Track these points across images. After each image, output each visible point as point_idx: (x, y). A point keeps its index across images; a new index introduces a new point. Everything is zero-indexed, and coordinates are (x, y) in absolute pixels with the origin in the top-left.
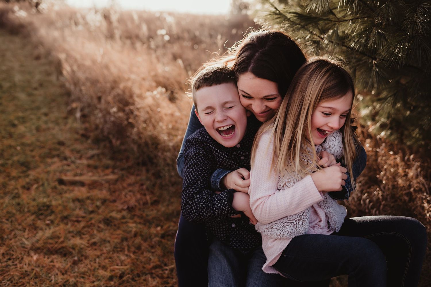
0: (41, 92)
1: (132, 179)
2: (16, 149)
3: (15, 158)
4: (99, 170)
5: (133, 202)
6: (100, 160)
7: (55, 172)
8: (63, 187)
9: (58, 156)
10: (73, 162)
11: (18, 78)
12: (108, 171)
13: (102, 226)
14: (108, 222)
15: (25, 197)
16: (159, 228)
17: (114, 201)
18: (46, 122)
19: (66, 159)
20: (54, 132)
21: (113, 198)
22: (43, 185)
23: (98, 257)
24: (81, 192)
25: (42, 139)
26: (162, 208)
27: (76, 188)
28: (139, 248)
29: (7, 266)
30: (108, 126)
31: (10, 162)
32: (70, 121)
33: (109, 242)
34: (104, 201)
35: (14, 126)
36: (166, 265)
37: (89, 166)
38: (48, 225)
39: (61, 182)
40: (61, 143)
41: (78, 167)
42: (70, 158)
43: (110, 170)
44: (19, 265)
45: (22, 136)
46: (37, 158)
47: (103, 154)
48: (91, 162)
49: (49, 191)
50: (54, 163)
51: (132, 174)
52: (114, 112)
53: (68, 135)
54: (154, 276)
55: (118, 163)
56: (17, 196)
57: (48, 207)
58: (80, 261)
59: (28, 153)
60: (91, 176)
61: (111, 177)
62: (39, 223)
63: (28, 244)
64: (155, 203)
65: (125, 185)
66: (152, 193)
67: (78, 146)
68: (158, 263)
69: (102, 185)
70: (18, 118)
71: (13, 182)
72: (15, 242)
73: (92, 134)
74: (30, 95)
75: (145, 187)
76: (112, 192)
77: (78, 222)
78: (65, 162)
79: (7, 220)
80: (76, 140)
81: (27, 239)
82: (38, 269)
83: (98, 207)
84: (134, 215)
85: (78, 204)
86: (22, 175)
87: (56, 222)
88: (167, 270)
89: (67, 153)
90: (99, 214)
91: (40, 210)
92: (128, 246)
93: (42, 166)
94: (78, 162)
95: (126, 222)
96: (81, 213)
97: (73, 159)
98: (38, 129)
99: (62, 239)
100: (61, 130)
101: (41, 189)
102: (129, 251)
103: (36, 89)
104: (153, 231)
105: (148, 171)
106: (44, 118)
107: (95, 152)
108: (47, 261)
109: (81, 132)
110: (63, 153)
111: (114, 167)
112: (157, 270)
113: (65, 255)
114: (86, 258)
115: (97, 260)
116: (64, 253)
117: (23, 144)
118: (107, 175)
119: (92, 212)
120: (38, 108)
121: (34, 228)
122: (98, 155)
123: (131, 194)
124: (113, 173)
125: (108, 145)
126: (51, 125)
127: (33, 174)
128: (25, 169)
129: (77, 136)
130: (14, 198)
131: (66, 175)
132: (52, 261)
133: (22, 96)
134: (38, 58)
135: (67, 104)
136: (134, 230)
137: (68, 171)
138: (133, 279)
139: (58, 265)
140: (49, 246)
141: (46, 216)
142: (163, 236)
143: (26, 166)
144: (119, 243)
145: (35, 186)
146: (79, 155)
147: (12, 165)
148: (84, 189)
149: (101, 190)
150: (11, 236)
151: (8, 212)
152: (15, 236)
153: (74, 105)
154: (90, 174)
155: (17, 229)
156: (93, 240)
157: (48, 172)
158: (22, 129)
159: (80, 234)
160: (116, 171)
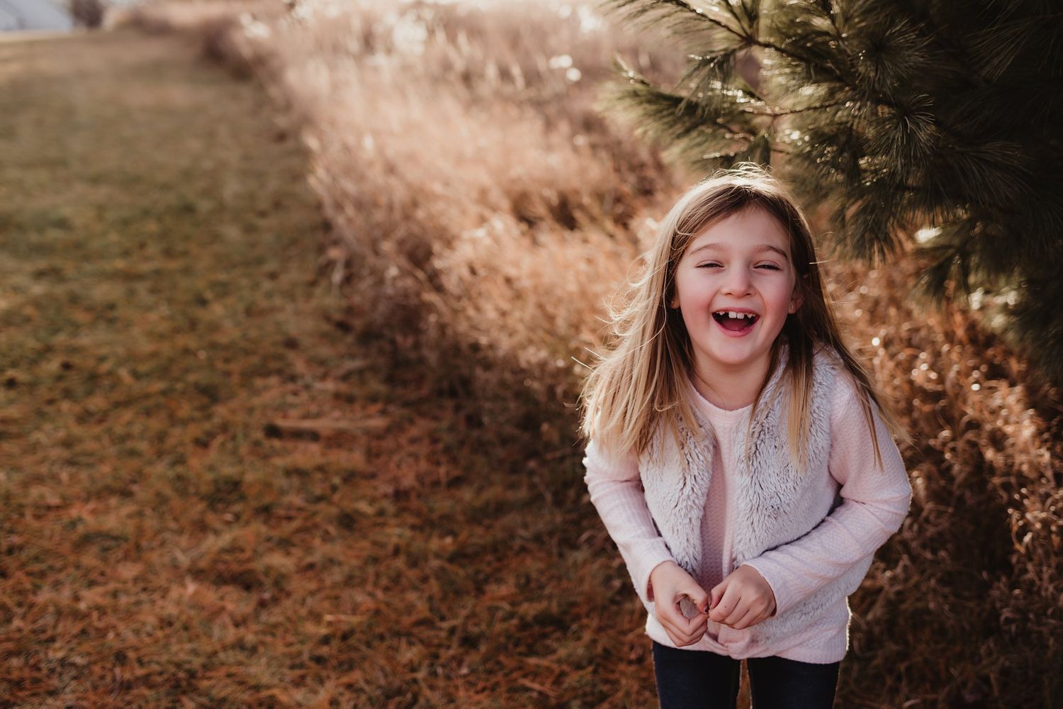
0: (272, 221)
1: (421, 427)
2: (195, 355)
3: (192, 378)
4: (357, 406)
5: (408, 481)
6: (363, 382)
7: (265, 407)
8: (277, 443)
9: (279, 372)
10: (307, 387)
11: (232, 188)
12: (374, 409)
13: (332, 530)
14: (348, 521)
15: (196, 463)
16: (449, 540)
17: (373, 476)
18: (269, 295)
19: (293, 378)
20: (280, 317)
21: (371, 469)
22: (234, 438)
23: (312, 593)
24: (306, 455)
25: (253, 333)
26: (467, 494)
27: (301, 445)
28: (397, 579)
29: (138, 603)
30: (382, 307)
31: (179, 386)
32: (318, 291)
33: (340, 564)
34: (350, 477)
35: (202, 302)
36: (443, 619)
37: (337, 396)
38: (228, 523)
39: (273, 432)
40: (292, 344)
41: (313, 399)
42: (302, 376)
43: (379, 406)
44: (160, 603)
45: (214, 327)
46: (235, 379)
47: (373, 369)
48: (343, 387)
49: (244, 449)
50: (266, 388)
51: (423, 415)
52: (394, 279)
53: (309, 324)
54: (414, 640)
55: (400, 391)
56: (180, 460)
57: (235, 485)
58: (275, 600)
59: (220, 365)
60: (338, 420)
61: (378, 423)
62: (211, 518)
63: (184, 560)
64: (455, 482)
65: (403, 439)
66: (454, 461)
67: (325, 351)
68: (427, 614)
69: (353, 438)
70: (214, 285)
71: (177, 432)
72: (161, 555)
73: (358, 323)
74: (249, 229)
75: (440, 446)
76: (371, 455)
77: (289, 518)
78: (291, 386)
79: (154, 509)
80: (324, 336)
81: (184, 551)
82: (192, 613)
83: (334, 489)
84: (404, 510)
85: (296, 481)
86: (197, 414)
87: (244, 517)
88: (441, 629)
89: (300, 366)
90: (331, 503)
91: (218, 490)
92: (378, 575)
93: (243, 394)
94: (318, 385)
95: (383, 525)
96: (297, 500)
97: (308, 379)
98: (249, 312)
99: (248, 554)
100: (297, 313)
101: (230, 445)
102: (376, 584)
103: (263, 214)
104: (435, 544)
105: (457, 409)
106: (267, 285)
107: (357, 364)
108: (211, 596)
109: (338, 316)
110: (289, 365)
111: (389, 400)
112: (422, 628)
113: (248, 587)
114: (288, 595)
115: (309, 601)
116: (246, 582)
117: (213, 346)
118: (369, 417)
119: (319, 499)
120: (260, 261)
121: (202, 527)
122: (361, 372)
123: (411, 460)
124: (383, 413)
125: (388, 347)
126: (278, 301)
127: (221, 411)
128: (205, 400)
129: (326, 327)
130: (174, 464)
131: (285, 417)
132: (222, 598)
133: (232, 233)
134: (281, 137)
135: (321, 249)
136: (395, 540)
137: (292, 405)
138: (369, 645)
139: (230, 606)
140: (221, 567)
141: (229, 503)
142: (453, 559)
143: (210, 394)
144: (360, 568)
145: (220, 439)
146: (320, 371)
147: (183, 393)
148: (314, 448)
149: (351, 450)
150: (155, 544)
151: (158, 494)
152: (163, 544)
153: (335, 253)
154: (337, 414)
155: (168, 529)
156: (309, 559)
157: (251, 410)
158: (217, 310)
159: (285, 544)
160: (391, 408)
